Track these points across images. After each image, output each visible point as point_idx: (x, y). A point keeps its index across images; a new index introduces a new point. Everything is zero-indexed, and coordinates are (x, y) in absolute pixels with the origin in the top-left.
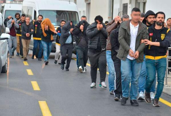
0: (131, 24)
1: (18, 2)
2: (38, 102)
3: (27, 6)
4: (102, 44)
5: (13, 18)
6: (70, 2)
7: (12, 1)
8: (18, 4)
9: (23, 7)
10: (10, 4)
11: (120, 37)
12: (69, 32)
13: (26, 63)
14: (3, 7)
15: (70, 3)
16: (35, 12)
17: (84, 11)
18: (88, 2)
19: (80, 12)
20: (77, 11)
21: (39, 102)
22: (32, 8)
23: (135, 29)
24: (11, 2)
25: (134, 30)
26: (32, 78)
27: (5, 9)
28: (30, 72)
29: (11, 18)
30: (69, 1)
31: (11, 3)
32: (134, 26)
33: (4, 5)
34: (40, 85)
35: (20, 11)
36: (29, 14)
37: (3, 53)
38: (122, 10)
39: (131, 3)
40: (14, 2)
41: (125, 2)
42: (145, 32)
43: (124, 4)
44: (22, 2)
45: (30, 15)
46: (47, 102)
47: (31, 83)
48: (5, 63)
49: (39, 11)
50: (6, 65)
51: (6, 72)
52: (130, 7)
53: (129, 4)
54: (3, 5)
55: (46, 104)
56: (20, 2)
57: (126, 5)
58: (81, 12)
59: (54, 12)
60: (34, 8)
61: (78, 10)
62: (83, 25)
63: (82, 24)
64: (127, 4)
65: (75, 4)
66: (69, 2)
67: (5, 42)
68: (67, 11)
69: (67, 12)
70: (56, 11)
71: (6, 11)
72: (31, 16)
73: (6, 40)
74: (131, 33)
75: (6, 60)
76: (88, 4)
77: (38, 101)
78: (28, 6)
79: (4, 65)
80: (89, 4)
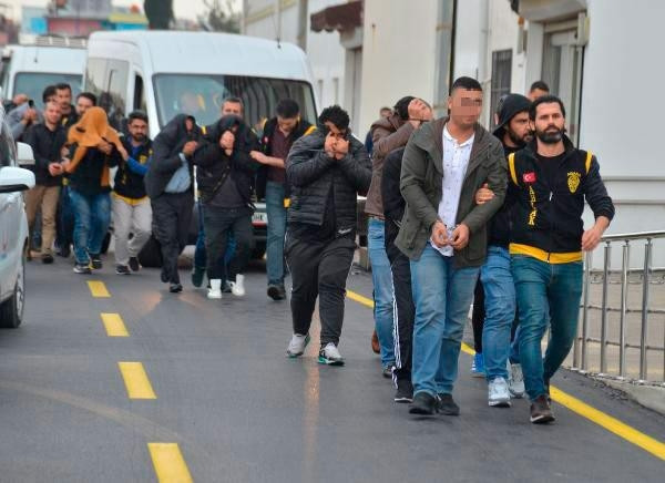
0: (446, 133)
1: (67, 42)
2: (147, 448)
3: (107, 56)
4: (342, 211)
5: (31, 103)
6: (281, 44)
7: (43, 36)
8: (68, 50)
9: (88, 60)
10: (34, 49)
11: (405, 177)
12: (181, 155)
13: (98, 290)
14: (7, 60)
15: (279, 47)
16: (139, 81)
17: (336, 80)
18: (353, 43)
19: (321, 82)
20: (308, 79)
21: (152, 446)
22: (126, 64)
23: (459, 151)
24: (38, 40)
25: (456, 156)
26: (123, 349)
27: (15, 68)
28: (114, 324)
29: (25, 101)
30: (278, 40)
31: (38, 45)
32: (456, 140)
33: (12, 52)
34: (154, 378)
35: (78, 77)
36: (115, 90)
37: (5, 247)
38: (489, 78)
39: (525, 49)
40: (51, 39)
41: (504, 46)
42: (494, 164)
43: (498, 54)
44: (83, 42)
45: (119, 96)
46: (181, 447)
47: (119, 371)
48: (13, 288)
49: (155, 77)
50: (18, 294)
51: (15, 323)
52: (520, 66)
53: (519, 52)
54: (6, 51)
55: (180, 457)
56: (75, 41)
57: (503, 57)
58: (325, 84)
59: (214, 83)
60: (134, 64)
61: (311, 73)
62: (231, 131)
63: (227, 129)
64: (510, 52)
65: (299, 51)
66: (276, 44)
67: (14, 204)
68: (269, 79)
69: (267, 82)
70: (222, 80)
71: (19, 75)
72: (122, 97)
73: (17, 193)
74: (445, 167)
75: (19, 276)
76: (352, 53)
77: (145, 441)
78: (111, 56)
79: (7, 296)
80: (358, 50)
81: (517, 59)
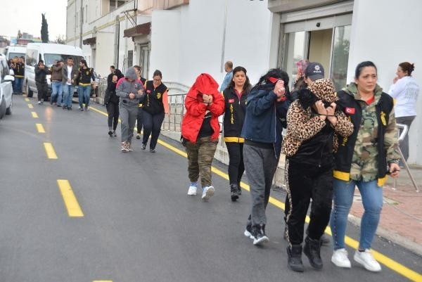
6: (76, 47)
9: (27, 50)
10: (14, 47)
16: (40, 55)
26: (37, 120)
27: (9, 51)
28: (35, 115)
39: (136, 50)
43: (129, 51)
45: (35, 59)
49: (44, 54)
54: (7, 47)
60: (39, 51)
64: (132, 51)
65: (80, 49)
67: (9, 85)
77: (43, 143)
78: (33, 49)
80: (95, 49)
81: (134, 53)
